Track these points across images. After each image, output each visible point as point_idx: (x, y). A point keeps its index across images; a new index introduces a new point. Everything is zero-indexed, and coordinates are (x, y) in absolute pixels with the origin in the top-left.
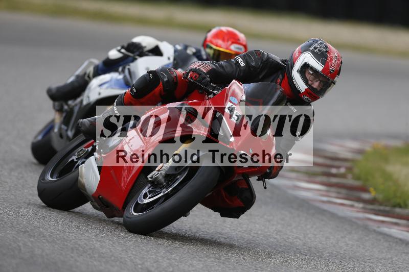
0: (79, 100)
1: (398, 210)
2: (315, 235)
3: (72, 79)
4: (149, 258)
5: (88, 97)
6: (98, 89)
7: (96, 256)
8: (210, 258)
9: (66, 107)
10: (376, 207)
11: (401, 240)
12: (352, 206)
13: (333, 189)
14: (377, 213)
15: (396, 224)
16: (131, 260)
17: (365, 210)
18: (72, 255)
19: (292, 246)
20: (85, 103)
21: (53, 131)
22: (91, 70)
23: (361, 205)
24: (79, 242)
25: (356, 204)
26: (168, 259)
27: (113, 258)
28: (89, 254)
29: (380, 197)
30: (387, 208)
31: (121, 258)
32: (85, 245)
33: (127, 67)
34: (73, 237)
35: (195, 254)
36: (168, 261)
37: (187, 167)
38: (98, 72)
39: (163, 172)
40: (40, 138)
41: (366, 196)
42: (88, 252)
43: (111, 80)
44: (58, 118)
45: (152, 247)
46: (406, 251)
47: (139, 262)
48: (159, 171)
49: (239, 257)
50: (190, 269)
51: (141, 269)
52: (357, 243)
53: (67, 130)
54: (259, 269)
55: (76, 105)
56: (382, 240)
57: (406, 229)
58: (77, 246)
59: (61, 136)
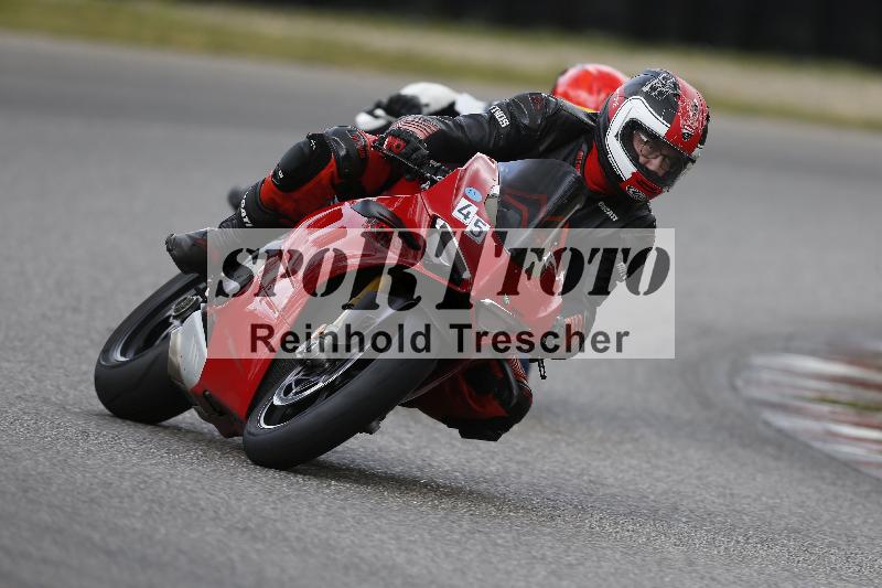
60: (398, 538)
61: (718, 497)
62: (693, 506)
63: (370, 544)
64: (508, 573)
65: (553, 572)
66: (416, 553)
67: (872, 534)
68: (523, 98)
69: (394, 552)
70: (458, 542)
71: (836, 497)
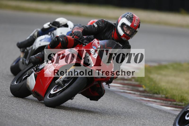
0: (31, 47)
1: (156, 95)
2: (118, 107)
3: (28, 38)
4: (41, 120)
5: (35, 46)
6: (39, 43)
7: (17, 119)
8: (69, 119)
9: (26, 50)
10: (145, 94)
11: (157, 109)
12: (134, 94)
13: (126, 86)
14: (146, 97)
15: (155, 102)
16: (33, 121)
17: (140, 96)
18: (5, 119)
19: (107, 113)
20: (33, 48)
21: (20, 61)
22: (36, 34)
23: (139, 93)
24: (9, 113)
25: (136, 93)
26: (50, 120)
27: (24, 120)
28: (13, 119)
29: (147, 89)
30: (151, 95)
31: (28, 120)
32: (11, 115)
33: (53, 32)
34: (6, 111)
35: (62, 117)
36: (50, 121)
37: (73, 77)
38: (39, 34)
39: (62, 80)
40: (14, 64)
41: (141, 89)
42: (13, 118)
43: (45, 38)
44: (22, 55)
45: (43, 115)
46: (159, 114)
47: (36, 122)
48: (60, 79)
49: (83, 118)
50: (60, 124)
51: (37, 125)
52: (137, 111)
53: (26, 61)
54: (92, 124)
55: (30, 49)
56: (149, 109)
57: (160, 104)
58: (8, 115)
59: (23, 63)
60: (17, 110)
61: (85, 99)
62: (80, 101)
63: (10, 111)
64: (40, 117)
65: (50, 116)
66: (20, 113)
67: (118, 106)
68: (100, 21)
69: (16, 113)
70: (29, 110)
71: (110, 99)
